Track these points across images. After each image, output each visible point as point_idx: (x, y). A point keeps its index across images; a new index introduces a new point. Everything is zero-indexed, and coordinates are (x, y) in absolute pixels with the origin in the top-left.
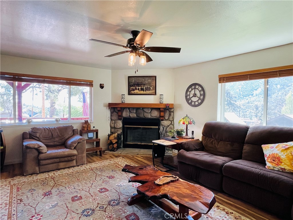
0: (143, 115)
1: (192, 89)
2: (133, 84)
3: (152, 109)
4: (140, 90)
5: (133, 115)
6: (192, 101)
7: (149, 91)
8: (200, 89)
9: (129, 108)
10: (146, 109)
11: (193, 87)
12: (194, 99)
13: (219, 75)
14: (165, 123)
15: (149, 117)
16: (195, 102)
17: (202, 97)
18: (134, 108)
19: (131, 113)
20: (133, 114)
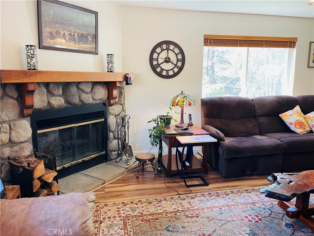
0: (78, 99)
1: (163, 50)
2: (50, 20)
3: (95, 84)
4: (67, 38)
5: (58, 101)
6: (162, 70)
7: (85, 44)
8: (177, 51)
9: (47, 85)
10: (84, 84)
11: (164, 47)
12: (167, 66)
13: (204, 35)
14: (115, 109)
15: (91, 101)
16: (167, 71)
17: (180, 64)
18: (58, 84)
19: (53, 95)
20: (58, 98)
